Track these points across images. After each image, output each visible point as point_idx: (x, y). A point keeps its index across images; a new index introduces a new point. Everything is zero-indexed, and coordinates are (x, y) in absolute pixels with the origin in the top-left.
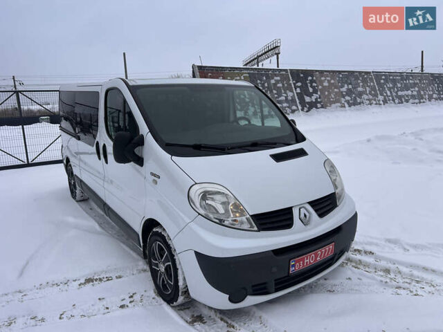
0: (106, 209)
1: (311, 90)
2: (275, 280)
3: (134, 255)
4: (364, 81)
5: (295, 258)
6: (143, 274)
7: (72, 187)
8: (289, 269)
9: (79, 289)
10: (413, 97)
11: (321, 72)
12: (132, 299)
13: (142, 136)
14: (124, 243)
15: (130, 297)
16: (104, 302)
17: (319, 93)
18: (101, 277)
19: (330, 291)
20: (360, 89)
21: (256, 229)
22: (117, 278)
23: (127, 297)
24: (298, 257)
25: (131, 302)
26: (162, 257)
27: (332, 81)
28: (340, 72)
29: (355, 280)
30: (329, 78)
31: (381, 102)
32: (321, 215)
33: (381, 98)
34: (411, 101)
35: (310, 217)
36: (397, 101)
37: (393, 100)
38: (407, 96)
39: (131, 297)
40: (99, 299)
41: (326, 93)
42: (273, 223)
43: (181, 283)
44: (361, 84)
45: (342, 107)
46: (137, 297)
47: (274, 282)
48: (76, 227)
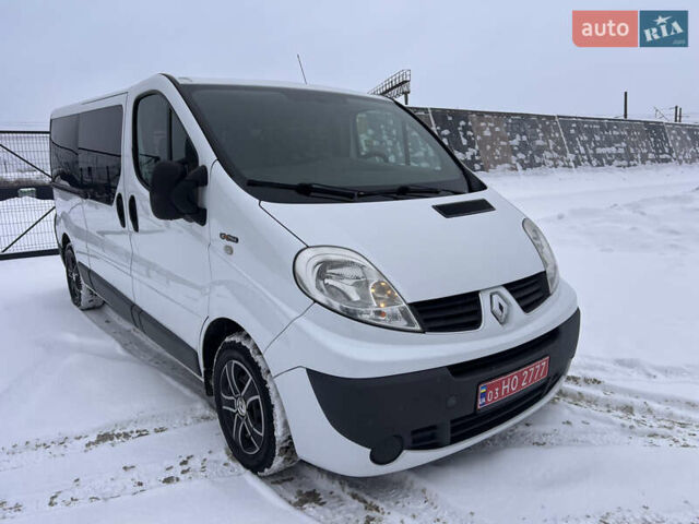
0: (135, 314)
1: (464, 142)
2: (452, 422)
3: (187, 392)
4: (546, 130)
5: (487, 381)
6: (204, 424)
7: (74, 285)
8: (477, 401)
9: (85, 451)
10: (619, 156)
11: (481, 114)
12: (185, 467)
13: (204, 169)
14: (167, 374)
15: (181, 464)
16: (133, 474)
17: (477, 147)
18: (128, 430)
19: (538, 444)
20: (539, 142)
21: (418, 327)
22: (156, 431)
23: (176, 464)
24: (491, 379)
25: (183, 472)
26: (241, 387)
27: (497, 129)
28: (509, 115)
29: (578, 425)
30: (492, 125)
31: (572, 164)
32: (527, 308)
33: (571, 157)
34: (616, 163)
35: (508, 310)
36: (594, 162)
37: (590, 161)
38: (610, 155)
39: (184, 463)
40: (125, 468)
41: (489, 147)
42: (446, 318)
43: (279, 433)
44: (541, 135)
45: (512, 169)
46: (195, 464)
47: (449, 426)
48: (81, 349)
